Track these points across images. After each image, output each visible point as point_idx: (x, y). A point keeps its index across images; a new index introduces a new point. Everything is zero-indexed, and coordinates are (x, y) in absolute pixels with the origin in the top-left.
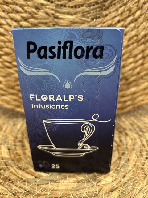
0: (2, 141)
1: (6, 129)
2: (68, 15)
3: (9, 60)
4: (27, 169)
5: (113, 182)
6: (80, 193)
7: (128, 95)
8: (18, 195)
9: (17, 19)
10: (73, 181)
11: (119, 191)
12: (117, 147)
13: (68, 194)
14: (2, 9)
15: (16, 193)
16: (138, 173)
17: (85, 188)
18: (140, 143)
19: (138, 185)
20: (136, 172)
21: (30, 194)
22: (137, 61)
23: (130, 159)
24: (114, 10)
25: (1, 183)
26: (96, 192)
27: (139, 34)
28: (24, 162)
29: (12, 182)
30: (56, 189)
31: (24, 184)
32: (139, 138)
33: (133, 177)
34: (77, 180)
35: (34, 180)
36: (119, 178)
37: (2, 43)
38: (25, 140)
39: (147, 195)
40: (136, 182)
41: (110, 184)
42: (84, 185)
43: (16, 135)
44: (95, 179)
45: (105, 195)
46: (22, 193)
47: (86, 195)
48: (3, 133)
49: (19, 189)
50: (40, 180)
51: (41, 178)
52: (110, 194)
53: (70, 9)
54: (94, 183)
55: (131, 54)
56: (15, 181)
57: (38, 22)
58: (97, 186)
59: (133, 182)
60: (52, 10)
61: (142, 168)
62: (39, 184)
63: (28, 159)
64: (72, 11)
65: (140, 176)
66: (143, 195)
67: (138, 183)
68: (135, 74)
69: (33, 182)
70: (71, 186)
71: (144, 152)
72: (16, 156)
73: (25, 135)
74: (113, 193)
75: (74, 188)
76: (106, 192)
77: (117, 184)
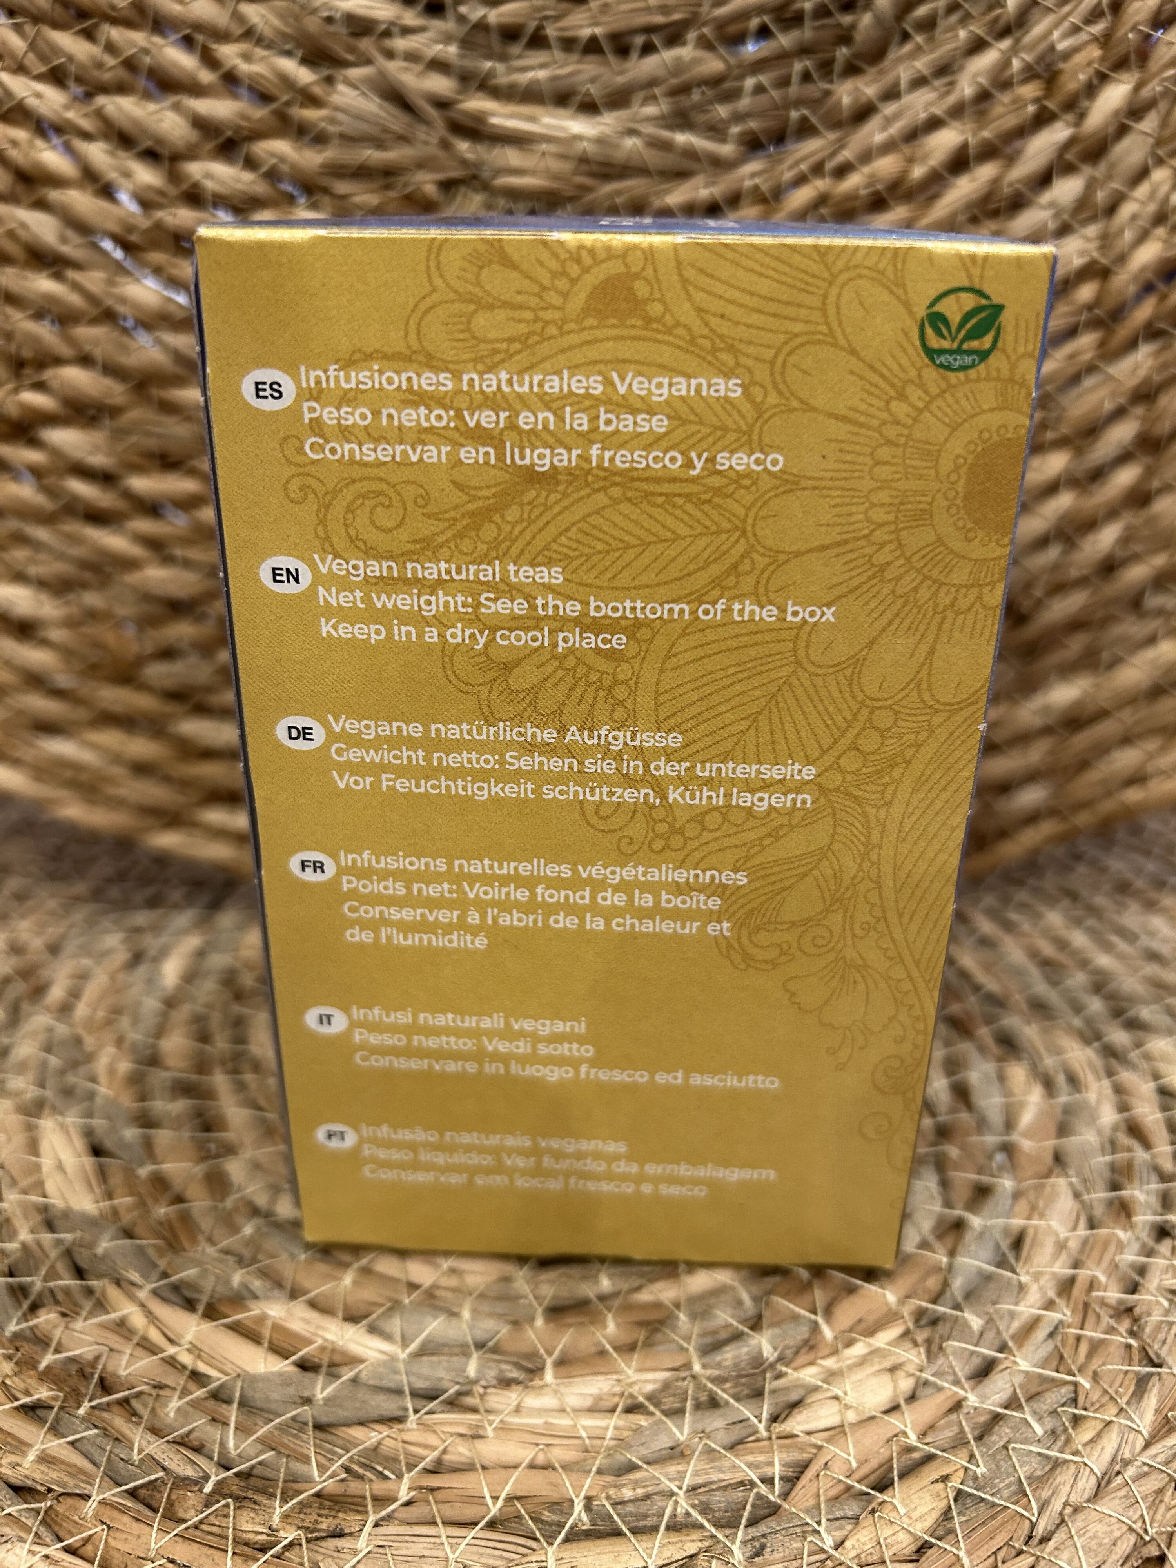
0: (42, 1085)
1: (75, 994)
2: (561, 112)
3: (98, 460)
4: (239, 1299)
5: (893, 1408)
6: (640, 1492)
7: (1024, 738)
8: (170, 1504)
9: (160, 141)
10: (588, 1403)
11: (945, 1479)
12: (931, 1137)
13: (555, 1496)
14: (43, 58)
15: (151, 1486)
16: (1095, 1347)
17: (682, 1455)
18: (1108, 1116)
19: (1093, 1441)
20: (1078, 1338)
21: (258, 1497)
22: (1098, 475)
23: (1031, 1232)
24: (926, 72)
25: (40, 1412)
26: (763, 1489)
27: (1122, 259)
28: (210, 1250)
29: (125, 1402)
30: (463, 1460)
31: (218, 1421)
32: (1102, 1074)
33: (1053, 1380)
34: (617, 1389)
35: (289, 1385)
36: (946, 1385)
37: (46, 323)
38: (220, 1080)
39: (1158, 1517)
40: (1075, 1415)
41: (872, 1427)
42: (675, 1430)
43: (151, 1040)
44: (758, 1385)
45: (832, 1512)
46: (201, 1490)
47: (691, 1510)
48: (52, 1022)
49: (177, 1458)
50: (335, 1390)
51: (345, 1378)
52: (874, 1505)
53: (579, 62)
54: (748, 1419)
55: (1054, 414)
56: (145, 1397)
57: (324, 166)
58: (776, 1443)
59: (1055, 1411)
60: (438, 65)
61: (1122, 1308)
62: (332, 1419)
63: (248, 1230)
64: (593, 80)
65: (1110, 1371)
66: (1131, 1514)
67: (1090, 1424)
68: (1085, 572)
69: (285, 1402)
70: (579, 1438)
71: (1146, 1187)
72: (149, 1201)
73: (221, 1044)
74: (893, 1496)
75: (598, 1453)
76: (841, 1487)
77: (930, 1432)
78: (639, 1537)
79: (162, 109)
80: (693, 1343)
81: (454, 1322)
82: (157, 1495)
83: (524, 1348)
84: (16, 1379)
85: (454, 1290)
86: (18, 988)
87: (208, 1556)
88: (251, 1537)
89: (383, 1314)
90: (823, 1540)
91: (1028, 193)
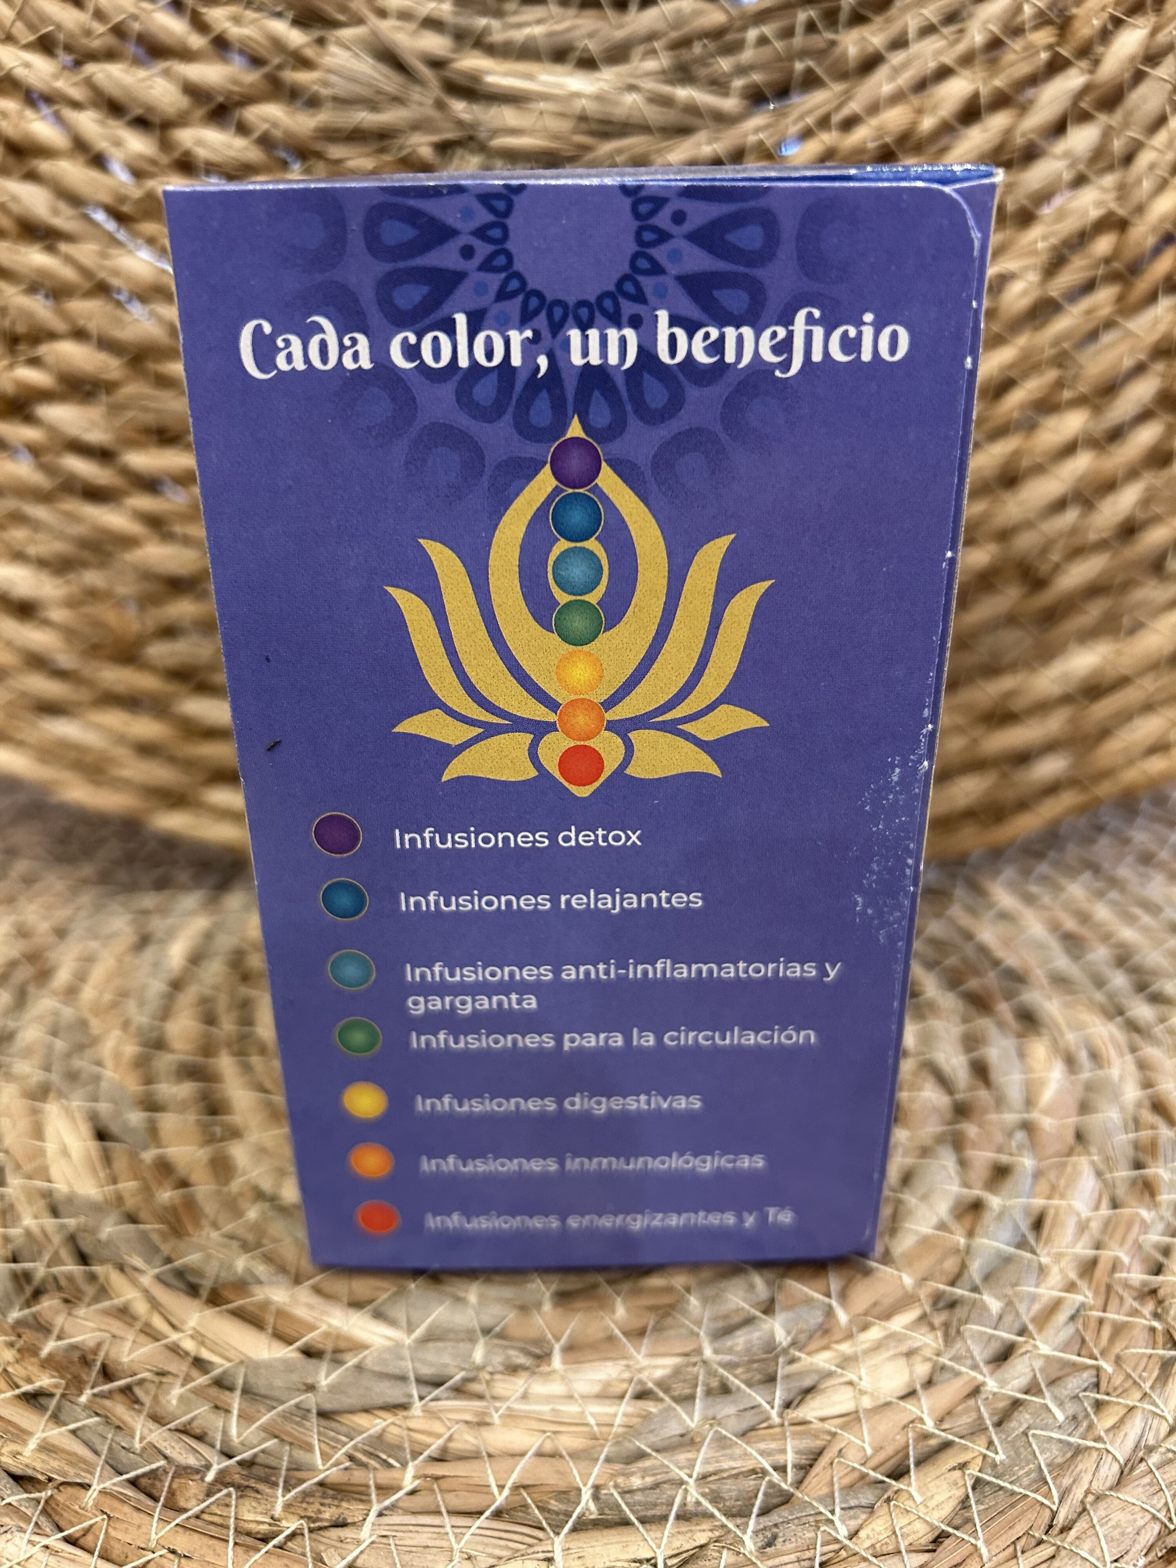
0: (47, 1069)
2: (559, 68)
3: (95, 436)
4: (242, 1286)
5: (911, 1394)
6: (649, 1480)
7: (1042, 708)
8: (172, 1493)
9: (150, 109)
10: (596, 1389)
11: (963, 1466)
12: (949, 1115)
13: (562, 1485)
14: (31, 27)
15: (153, 1474)
16: (1118, 1330)
17: (692, 1442)
18: (1132, 1093)
19: (1116, 1427)
20: (1101, 1322)
21: (260, 1486)
22: (1116, 434)
23: (1052, 1212)
24: (935, 19)
25: (43, 1401)
26: (776, 1477)
27: (1140, 209)
28: (214, 1235)
29: (127, 1391)
30: (468, 1447)
31: (220, 1408)
32: (1126, 1050)
33: (1074, 1364)
34: (626, 1375)
35: (292, 1371)
36: (963, 1369)
37: (40, 297)
38: (225, 1063)
40: (1097, 1400)
41: (888, 1413)
42: (684, 1416)
43: (156, 1023)
44: (771, 1370)
45: (846, 1501)
46: (202, 1479)
47: (702, 1500)
48: (58, 1005)
49: (179, 1446)
50: (339, 1376)
51: (350, 1364)
52: (890, 1493)
53: (576, 16)
54: (759, 1406)
55: (1072, 372)
56: (148, 1385)
57: (318, 130)
58: (789, 1430)
59: (1076, 1397)
60: (432, 24)
61: (1146, 1289)
62: (336, 1406)
64: (591, 35)
65: (1133, 1354)
66: (1155, 1502)
67: (1111, 1410)
68: (1104, 535)
69: (289, 1389)
70: (586, 1425)
71: (1170, 1165)
72: (154, 1187)
73: (228, 1026)
74: (909, 1485)
75: (606, 1440)
76: (856, 1475)
77: (947, 1418)
78: (648, 1526)
79: (152, 76)
80: (704, 1327)
81: (460, 1307)
82: (158, 1484)
83: (532, 1334)
84: (17, 1366)
86: (24, 973)
87: (209, 1547)
88: (254, 1527)
89: (389, 1298)
90: (836, 1530)
91: (1042, 143)
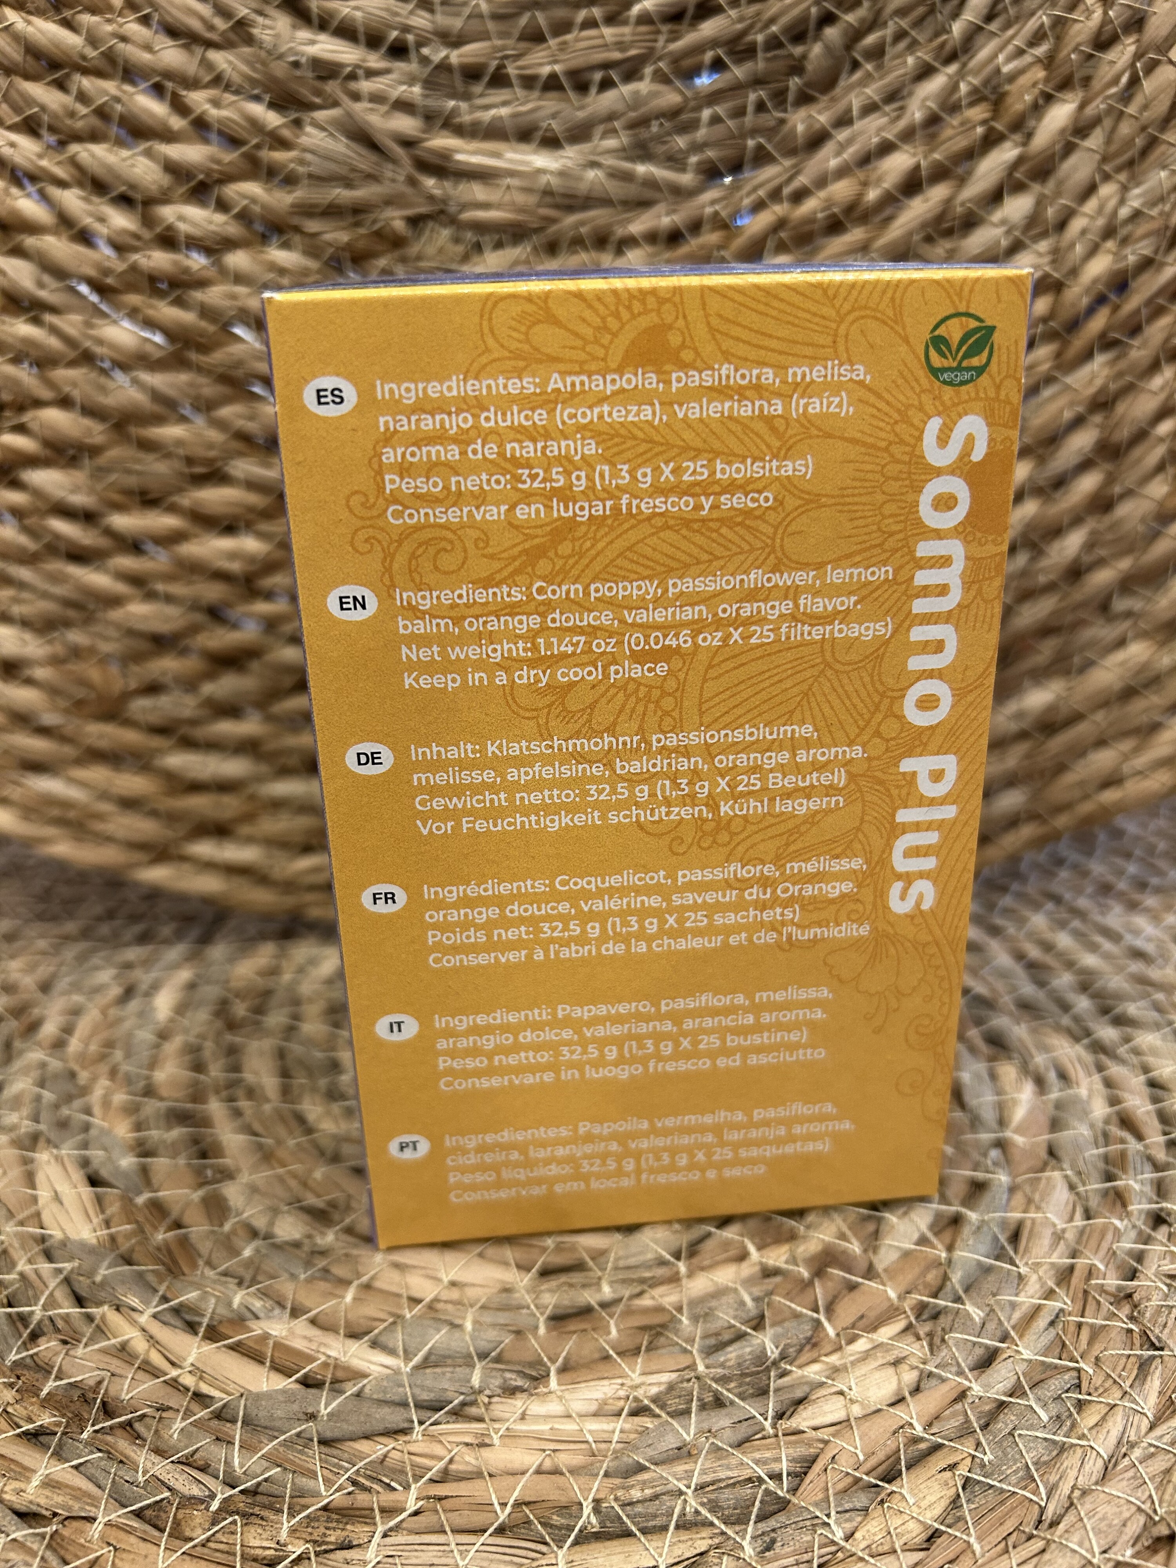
0: (36, 1120)
2: (524, 147)
3: (79, 500)
4: (240, 1321)
5: (900, 1401)
6: (648, 1492)
9: (133, 187)
10: (593, 1407)
11: (952, 1467)
13: (563, 1500)
14: (17, 110)
15: (157, 1506)
16: (1096, 1333)
17: (689, 1454)
18: (1100, 1109)
19: (1098, 1425)
20: (1080, 1325)
21: (265, 1513)
22: (1060, 483)
23: (1028, 1224)
24: (876, 98)
25: (42, 1439)
26: (771, 1485)
27: (1074, 272)
28: (210, 1273)
29: (128, 1427)
30: (470, 1468)
31: (223, 1440)
32: (1093, 1068)
33: (1056, 1367)
34: (622, 1393)
35: (292, 1402)
36: (950, 1376)
37: (26, 365)
38: (215, 1107)
39: (1167, 1497)
40: (1079, 1400)
41: (878, 1419)
42: (681, 1430)
43: (144, 1072)
44: (763, 1383)
45: (841, 1505)
46: (207, 1509)
48: (45, 1057)
49: (182, 1478)
50: (339, 1405)
51: (349, 1393)
52: (883, 1495)
53: (540, 99)
54: (754, 1417)
56: (148, 1419)
57: (293, 205)
58: (783, 1440)
59: (1059, 1398)
60: (403, 106)
61: (1122, 1294)
62: (337, 1434)
63: (247, 1252)
64: (554, 116)
65: (1112, 1356)
66: (1139, 1494)
67: (1094, 1408)
68: (1052, 577)
69: (289, 1419)
70: (586, 1442)
71: (1139, 1177)
72: (148, 1228)
73: (216, 1071)
74: (902, 1486)
75: (605, 1456)
76: (849, 1480)
77: (935, 1423)
78: (649, 1537)
79: (134, 155)
80: (696, 1345)
81: (457, 1334)
82: (163, 1515)
83: (528, 1357)
84: (17, 1406)
85: (458, 1303)
86: (11, 1025)
88: (259, 1552)
89: (385, 1329)
90: (833, 1533)
91: (982, 213)
